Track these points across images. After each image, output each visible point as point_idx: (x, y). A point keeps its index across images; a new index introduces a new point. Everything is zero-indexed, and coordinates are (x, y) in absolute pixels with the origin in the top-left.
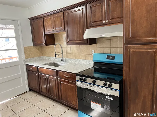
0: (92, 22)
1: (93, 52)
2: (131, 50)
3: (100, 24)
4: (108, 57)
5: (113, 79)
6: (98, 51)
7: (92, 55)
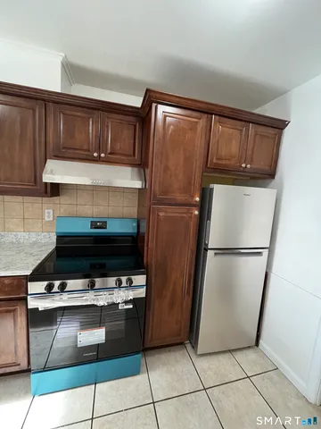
0: (64, 148)
1: (49, 213)
2: (161, 214)
3: (84, 157)
4: (94, 225)
5: (103, 266)
6: (62, 211)
7: (47, 219)
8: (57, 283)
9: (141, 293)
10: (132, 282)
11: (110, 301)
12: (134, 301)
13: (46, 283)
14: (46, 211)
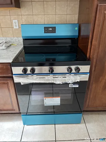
1: (15, 23)
6: (24, 20)
7: (15, 28)
8: (29, 68)
9: (86, 78)
10: (79, 70)
11: (64, 82)
12: (80, 83)
13: (22, 68)
14: (14, 21)
